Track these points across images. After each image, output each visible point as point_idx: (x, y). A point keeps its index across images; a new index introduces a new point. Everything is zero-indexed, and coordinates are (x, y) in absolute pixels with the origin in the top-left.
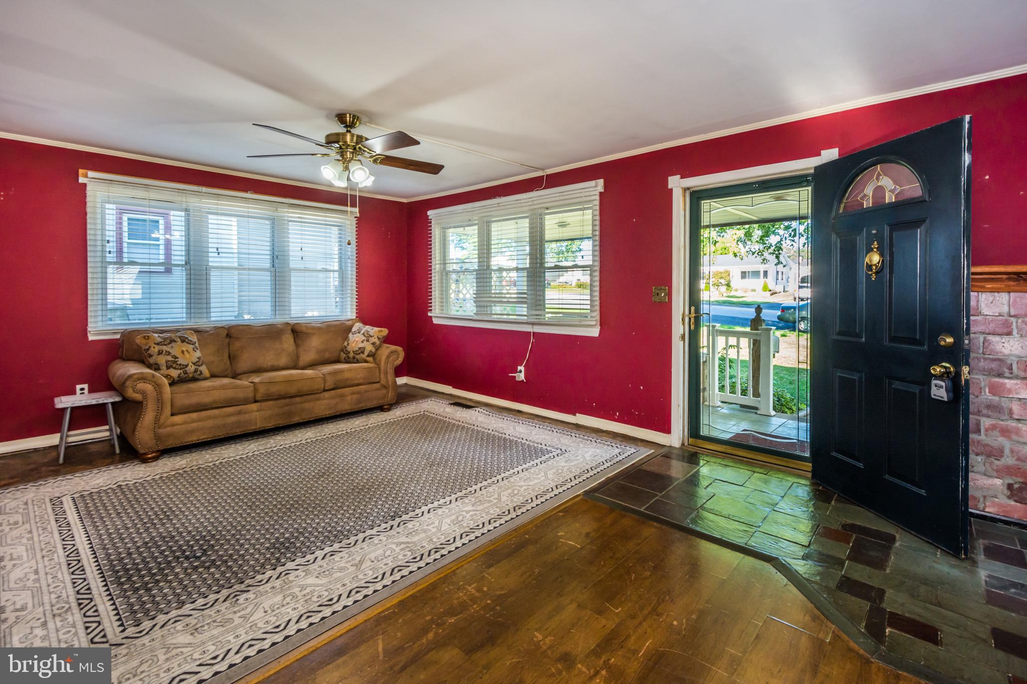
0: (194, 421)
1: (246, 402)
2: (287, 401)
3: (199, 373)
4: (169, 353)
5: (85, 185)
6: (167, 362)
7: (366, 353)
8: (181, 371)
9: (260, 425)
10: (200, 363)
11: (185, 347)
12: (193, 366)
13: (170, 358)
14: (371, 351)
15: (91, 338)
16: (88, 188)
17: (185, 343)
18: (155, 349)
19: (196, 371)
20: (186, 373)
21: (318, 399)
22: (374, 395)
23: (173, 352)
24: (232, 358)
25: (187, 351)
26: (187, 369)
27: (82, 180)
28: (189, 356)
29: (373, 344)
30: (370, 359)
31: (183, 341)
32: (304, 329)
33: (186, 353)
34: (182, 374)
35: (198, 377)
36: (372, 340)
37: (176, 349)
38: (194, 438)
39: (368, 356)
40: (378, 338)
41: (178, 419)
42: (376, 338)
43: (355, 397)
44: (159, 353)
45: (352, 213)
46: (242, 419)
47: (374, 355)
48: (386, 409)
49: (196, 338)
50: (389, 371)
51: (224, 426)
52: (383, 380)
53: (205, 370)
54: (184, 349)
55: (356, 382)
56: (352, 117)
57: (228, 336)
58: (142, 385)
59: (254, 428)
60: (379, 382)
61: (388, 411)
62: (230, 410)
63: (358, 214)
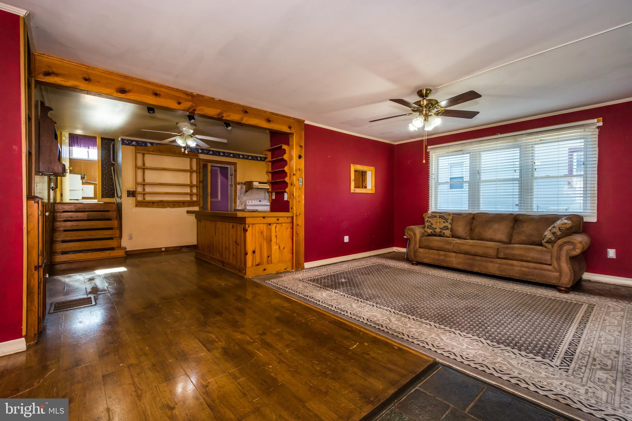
0: (427, 253)
1: (448, 251)
2: (471, 256)
3: (442, 233)
4: (430, 222)
6: (428, 225)
7: (545, 240)
8: (433, 230)
9: (455, 265)
13: (430, 224)
14: (550, 239)
17: (440, 219)
18: (426, 219)
19: (441, 232)
20: (435, 232)
21: (492, 262)
22: (546, 273)
23: (432, 222)
24: (472, 230)
25: (439, 222)
26: (435, 230)
28: (440, 224)
29: (554, 233)
31: (440, 217)
32: (521, 217)
33: (438, 223)
34: (433, 232)
35: (443, 235)
36: (554, 230)
37: (433, 221)
40: (560, 229)
41: (421, 250)
42: (558, 229)
43: (524, 269)
44: (427, 221)
45: (593, 124)
46: (447, 259)
47: (555, 243)
48: (563, 290)
49: (451, 217)
50: (563, 259)
51: (439, 259)
52: (555, 264)
53: (447, 232)
54: (438, 221)
55: (525, 259)
56: (427, 90)
57: (473, 218)
58: (410, 232)
59: (452, 266)
60: (550, 265)
61: (563, 293)
62: (442, 253)
63: (601, 124)
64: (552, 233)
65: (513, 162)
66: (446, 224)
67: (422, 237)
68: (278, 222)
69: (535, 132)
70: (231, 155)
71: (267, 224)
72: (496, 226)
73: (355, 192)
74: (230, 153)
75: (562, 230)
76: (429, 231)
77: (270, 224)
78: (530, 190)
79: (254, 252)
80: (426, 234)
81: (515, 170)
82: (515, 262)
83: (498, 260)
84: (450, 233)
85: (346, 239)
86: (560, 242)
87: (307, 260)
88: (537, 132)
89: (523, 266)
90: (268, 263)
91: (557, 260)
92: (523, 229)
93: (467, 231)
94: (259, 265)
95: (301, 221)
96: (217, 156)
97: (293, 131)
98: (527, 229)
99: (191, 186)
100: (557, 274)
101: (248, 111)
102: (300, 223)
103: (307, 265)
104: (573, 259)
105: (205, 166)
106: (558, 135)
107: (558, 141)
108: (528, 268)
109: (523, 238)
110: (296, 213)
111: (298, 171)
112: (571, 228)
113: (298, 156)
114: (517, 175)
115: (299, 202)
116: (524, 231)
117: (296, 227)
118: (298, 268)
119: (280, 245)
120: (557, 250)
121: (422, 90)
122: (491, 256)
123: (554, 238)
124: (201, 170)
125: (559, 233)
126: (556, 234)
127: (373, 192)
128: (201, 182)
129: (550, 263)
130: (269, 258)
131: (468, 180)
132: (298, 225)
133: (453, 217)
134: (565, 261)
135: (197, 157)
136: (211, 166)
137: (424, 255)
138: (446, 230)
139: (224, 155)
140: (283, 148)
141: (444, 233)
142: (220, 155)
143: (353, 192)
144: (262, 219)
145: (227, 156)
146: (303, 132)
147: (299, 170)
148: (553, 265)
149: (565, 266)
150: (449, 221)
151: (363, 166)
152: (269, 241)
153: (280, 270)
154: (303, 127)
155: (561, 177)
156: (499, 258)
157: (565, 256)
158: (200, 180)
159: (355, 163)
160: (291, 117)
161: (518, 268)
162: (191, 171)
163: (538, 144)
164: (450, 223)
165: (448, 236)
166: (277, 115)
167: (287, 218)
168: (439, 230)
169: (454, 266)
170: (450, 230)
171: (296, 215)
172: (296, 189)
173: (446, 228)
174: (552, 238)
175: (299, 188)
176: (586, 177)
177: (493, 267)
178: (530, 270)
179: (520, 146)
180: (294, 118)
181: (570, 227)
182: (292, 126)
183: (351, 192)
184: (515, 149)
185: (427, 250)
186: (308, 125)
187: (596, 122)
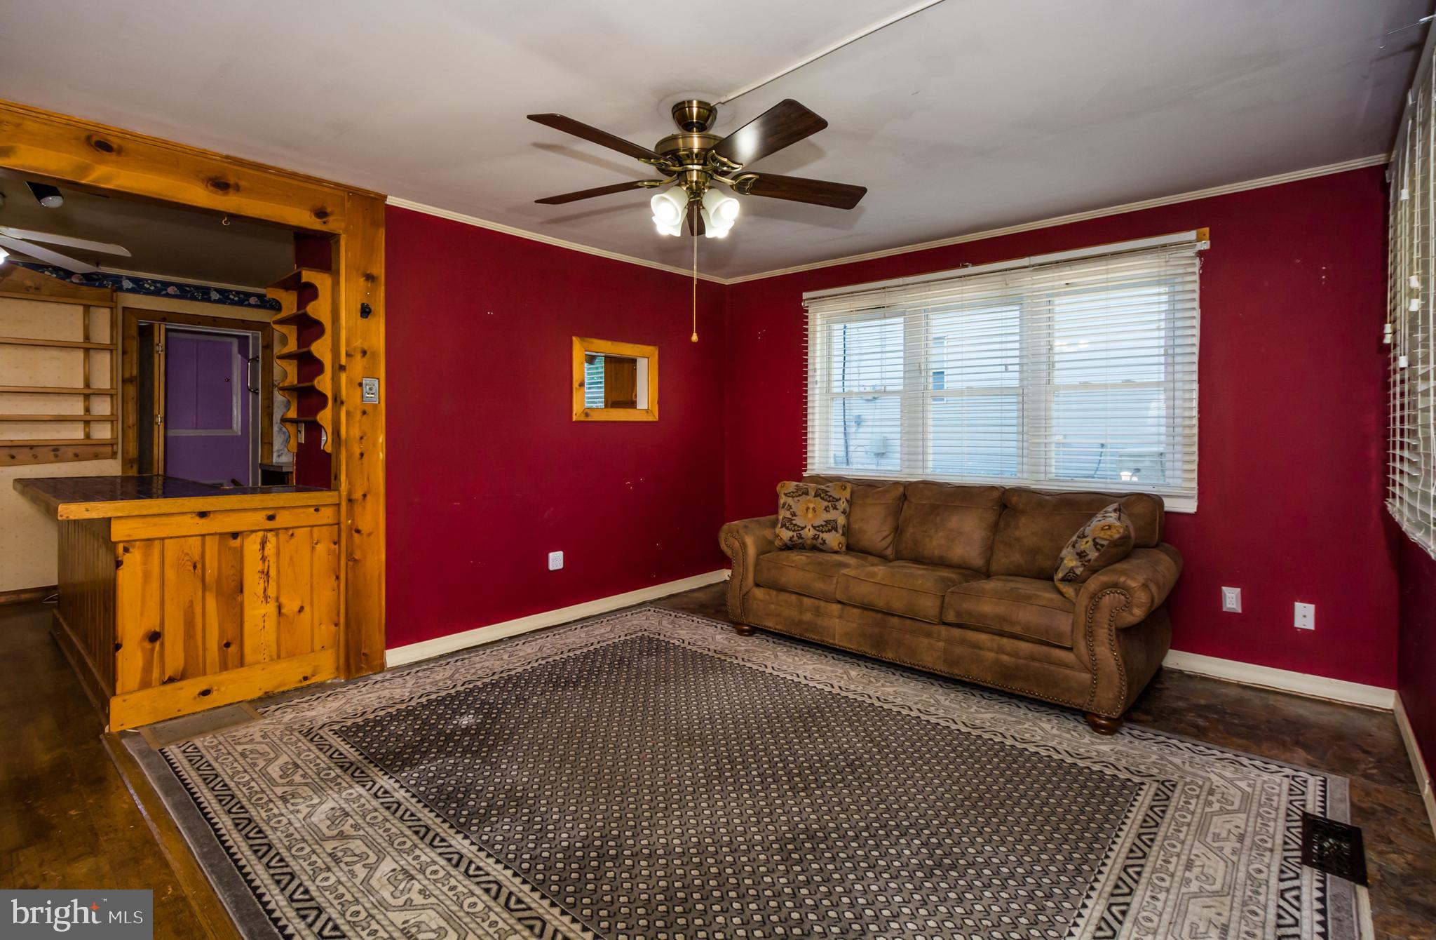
1: (824, 597)
2: (877, 617)
4: (790, 507)
5: (807, 307)
7: (1060, 575)
8: (795, 534)
9: (839, 641)
10: (823, 528)
12: (812, 529)
13: (788, 515)
14: (1072, 570)
16: (810, 310)
17: (818, 498)
18: (782, 500)
19: (815, 538)
20: (800, 537)
21: (928, 635)
22: (1057, 675)
23: (795, 509)
24: (898, 531)
25: (814, 509)
26: (802, 532)
28: (814, 516)
29: (1081, 555)
33: (811, 511)
34: (795, 538)
35: (821, 547)
36: (1082, 545)
37: (798, 505)
40: (1096, 544)
41: (762, 593)
42: (1091, 543)
44: (783, 506)
45: (1188, 245)
46: (819, 622)
47: (1084, 581)
48: (1102, 726)
49: (847, 494)
50: (1103, 633)
51: (800, 622)
52: (1082, 646)
53: (833, 539)
54: (811, 506)
55: (1007, 628)
56: (702, 104)
57: (904, 497)
58: (732, 540)
59: (831, 641)
60: (1070, 649)
61: (1102, 733)
62: (807, 601)
63: (1205, 245)
64: (1078, 554)
65: (1002, 342)
66: (833, 515)
67: (761, 553)
68: (271, 525)
69: (1051, 263)
70: (253, 300)
71: (221, 534)
72: (954, 521)
73: (589, 419)
74: (248, 295)
75: (1102, 546)
76: (786, 535)
77: (235, 535)
78: (1044, 421)
79: (154, 637)
80: (777, 543)
81: (1006, 365)
82: (983, 638)
83: (943, 629)
84: (843, 539)
85: (556, 560)
86: (1094, 583)
87: (397, 637)
88: (1057, 262)
89: (1001, 650)
90: (224, 666)
91: (1085, 638)
92: (1017, 534)
93: (885, 534)
94: (181, 679)
95: (373, 517)
96: (194, 303)
97: (334, 225)
98: (1026, 532)
99: (88, 394)
100: (1085, 677)
101: (113, 145)
102: (365, 526)
103: (396, 657)
104: (1127, 634)
105: (145, 334)
107: (1106, 289)
108: (1015, 654)
109: (1017, 558)
110: (350, 493)
111: (359, 356)
112: (1125, 539)
113: (359, 306)
114: (1012, 379)
115: (362, 455)
116: (1018, 539)
117: (350, 537)
118: (359, 669)
119: (283, 600)
120: (1087, 607)
121: (683, 103)
122: (925, 617)
123: (1081, 569)
124: (134, 346)
125: (1093, 555)
126: (1087, 558)
127: (654, 417)
128: (131, 382)
129: (1068, 644)
130: (232, 649)
131: (901, 388)
132: (358, 531)
133: (852, 493)
134: (1106, 641)
135: (112, 305)
136: (167, 330)
137: (766, 607)
138: (829, 531)
139: (225, 297)
140: (303, 280)
142: (208, 300)
143: (583, 418)
145: (233, 303)
146: (382, 233)
147: (364, 353)
148: (1075, 650)
149: (1107, 655)
150: (842, 505)
151: (615, 343)
152: (232, 592)
153: (279, 686)
154: (382, 215)
155: (1114, 386)
156: (945, 624)
157: (1106, 626)
158: (127, 375)
159: (586, 334)
160: (324, 181)
161: (990, 656)
162: (88, 348)
163: (1059, 295)
164: (844, 512)
165: (836, 548)
166: (264, 168)
167: (312, 510)
168: (812, 533)
169: (836, 642)
170: (841, 532)
171: (350, 500)
172: (348, 413)
173: (831, 526)
174: (1077, 567)
175: (364, 413)
176: (1174, 390)
177: (930, 651)
178: (1021, 662)
179: (1019, 301)
180: (338, 186)
181: (1120, 538)
182: (329, 210)
183: (574, 418)
184: (1004, 309)
185: (774, 593)
186: (392, 210)
187: (1195, 240)
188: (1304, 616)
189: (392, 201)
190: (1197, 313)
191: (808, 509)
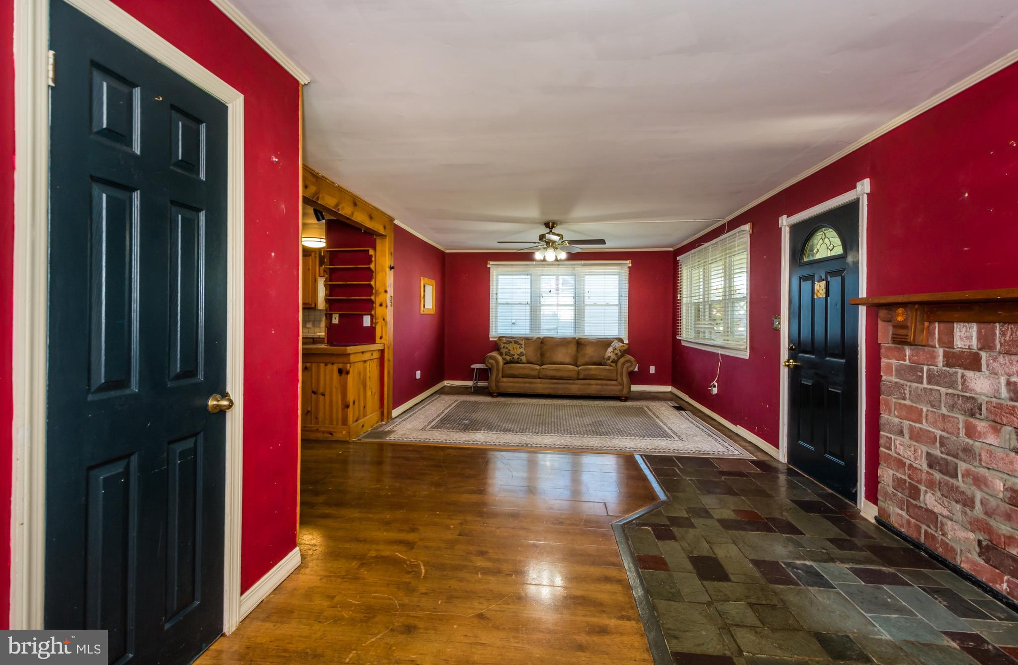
0: (511, 382)
1: (533, 377)
4: (507, 348)
5: (490, 268)
6: (506, 352)
7: (611, 360)
8: (511, 358)
9: (541, 391)
10: (521, 355)
11: (516, 346)
13: (507, 350)
14: (614, 359)
15: (491, 339)
16: (491, 269)
18: (502, 346)
19: (518, 358)
20: (513, 359)
21: (574, 384)
22: (613, 388)
24: (542, 355)
26: (514, 357)
27: (488, 266)
28: (516, 351)
29: (616, 354)
30: (614, 365)
31: (515, 343)
32: (583, 341)
33: (516, 349)
35: (519, 362)
36: (616, 352)
37: (510, 347)
38: (510, 391)
39: (612, 362)
40: (620, 351)
41: (505, 379)
43: (599, 387)
44: (504, 348)
45: (625, 264)
46: (532, 386)
48: (624, 400)
49: (523, 342)
50: (624, 374)
51: (524, 387)
52: (619, 379)
53: (524, 359)
55: (599, 377)
56: (554, 223)
57: (542, 343)
58: (491, 361)
60: (616, 380)
61: (623, 402)
62: (526, 380)
63: (630, 265)
66: (521, 350)
68: (371, 357)
72: (561, 350)
73: (424, 313)
75: (623, 351)
76: (508, 358)
79: (354, 403)
80: (504, 361)
82: (591, 382)
83: (578, 381)
84: (526, 359)
85: (418, 375)
87: (395, 407)
89: (596, 384)
90: (364, 416)
91: (620, 376)
92: (586, 352)
93: (538, 356)
94: (358, 421)
98: (590, 351)
100: (621, 387)
101: (358, 203)
103: (395, 412)
106: (605, 269)
108: (601, 385)
109: (587, 359)
110: (388, 344)
111: (390, 286)
113: (389, 266)
114: (571, 302)
115: (390, 328)
116: (588, 353)
117: (388, 363)
118: (389, 418)
119: (372, 390)
120: (620, 368)
121: (550, 222)
122: (573, 378)
123: (617, 358)
125: (620, 354)
126: (618, 355)
127: (434, 311)
130: (365, 409)
132: (389, 360)
133: (525, 342)
134: (626, 376)
137: (508, 384)
140: (370, 254)
141: (521, 359)
143: (422, 313)
144: (361, 354)
149: (626, 380)
150: (523, 346)
151: (428, 279)
152: (365, 385)
153: (373, 424)
154: (393, 227)
156: (579, 379)
157: (626, 372)
164: (524, 349)
165: (525, 362)
166: (377, 210)
167: (378, 352)
168: (517, 356)
171: (388, 347)
172: (388, 311)
176: (621, 307)
177: (575, 388)
179: (574, 275)
182: (386, 226)
185: (511, 379)
186: (396, 226)
187: (628, 263)
188: (652, 370)
189: (396, 222)
190: (627, 285)
191: (514, 348)
